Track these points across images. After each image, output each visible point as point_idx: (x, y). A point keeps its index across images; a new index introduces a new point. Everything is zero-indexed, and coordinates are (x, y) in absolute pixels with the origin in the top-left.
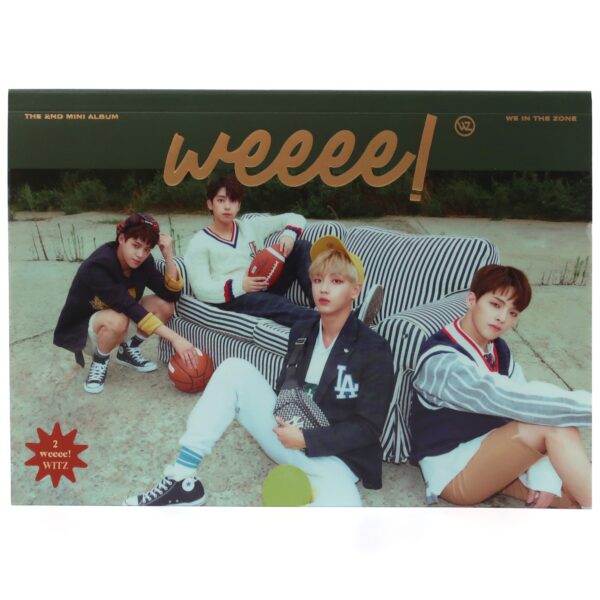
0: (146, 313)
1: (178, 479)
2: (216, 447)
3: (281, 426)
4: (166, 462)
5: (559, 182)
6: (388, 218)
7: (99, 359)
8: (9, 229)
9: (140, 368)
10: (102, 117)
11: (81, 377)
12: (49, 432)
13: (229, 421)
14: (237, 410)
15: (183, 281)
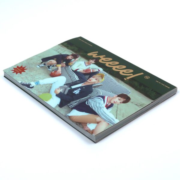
0: (60, 64)
1: (31, 84)
2: (44, 85)
3: (58, 89)
4: (33, 81)
5: (155, 93)
6: (117, 78)
7: (44, 64)
8: (57, 45)
9: (48, 69)
10: (90, 45)
11: (38, 64)
12: (23, 67)
13: (51, 83)
14: (55, 83)
15: (72, 65)
